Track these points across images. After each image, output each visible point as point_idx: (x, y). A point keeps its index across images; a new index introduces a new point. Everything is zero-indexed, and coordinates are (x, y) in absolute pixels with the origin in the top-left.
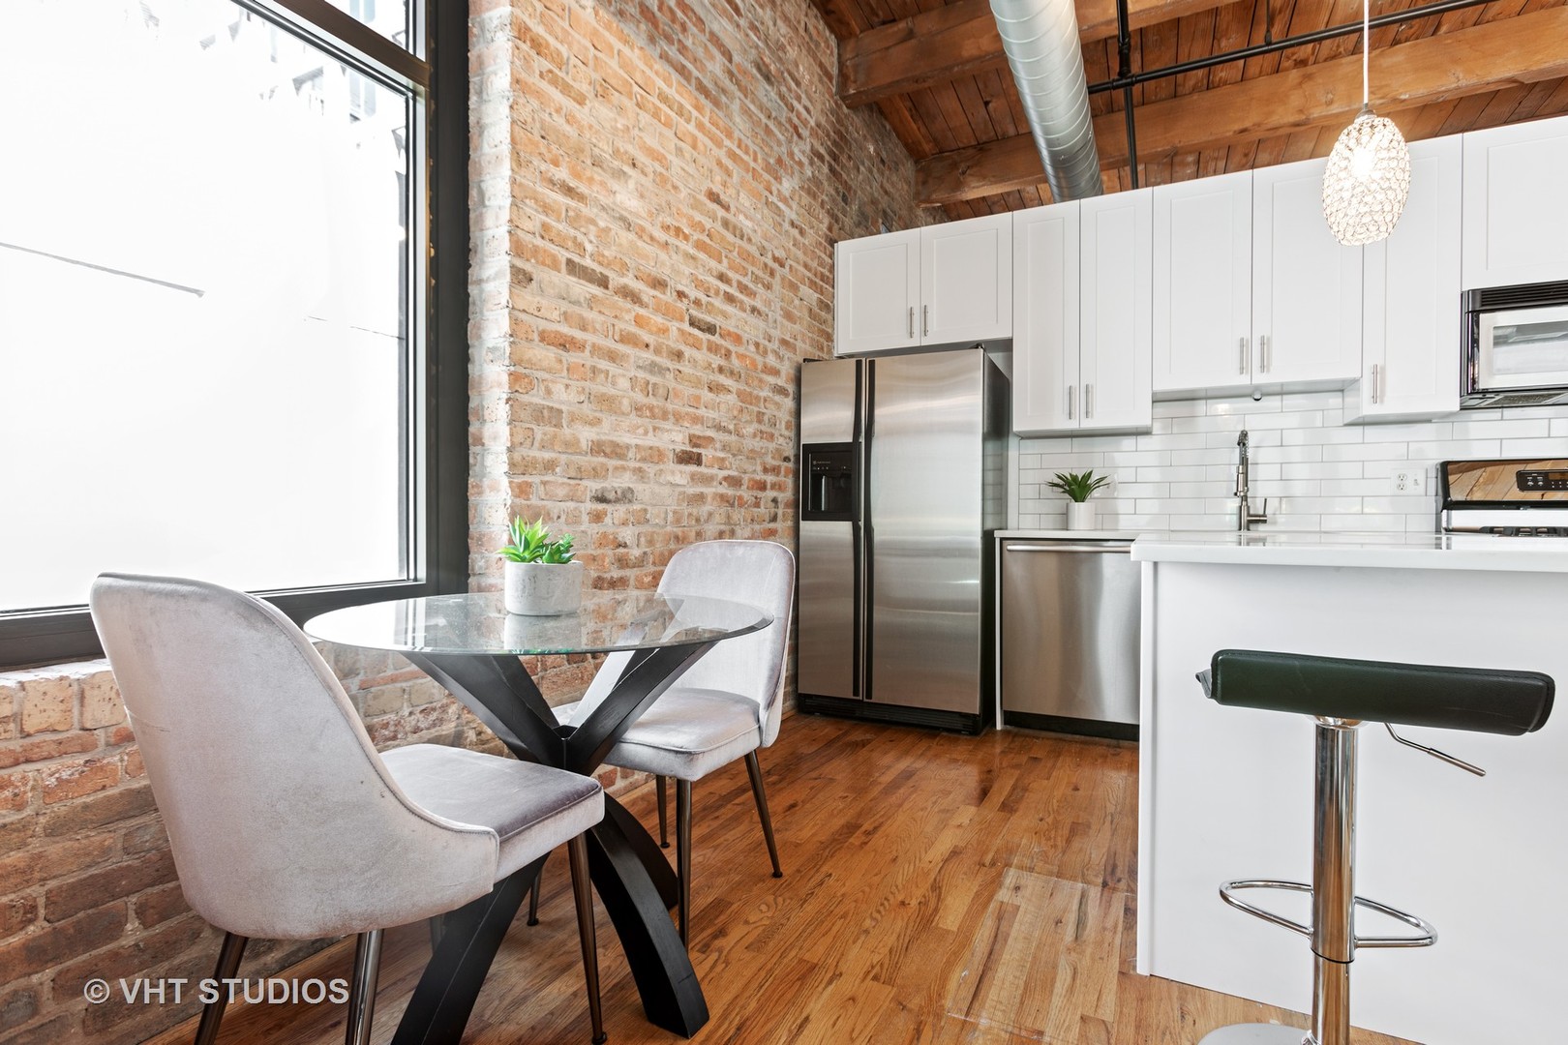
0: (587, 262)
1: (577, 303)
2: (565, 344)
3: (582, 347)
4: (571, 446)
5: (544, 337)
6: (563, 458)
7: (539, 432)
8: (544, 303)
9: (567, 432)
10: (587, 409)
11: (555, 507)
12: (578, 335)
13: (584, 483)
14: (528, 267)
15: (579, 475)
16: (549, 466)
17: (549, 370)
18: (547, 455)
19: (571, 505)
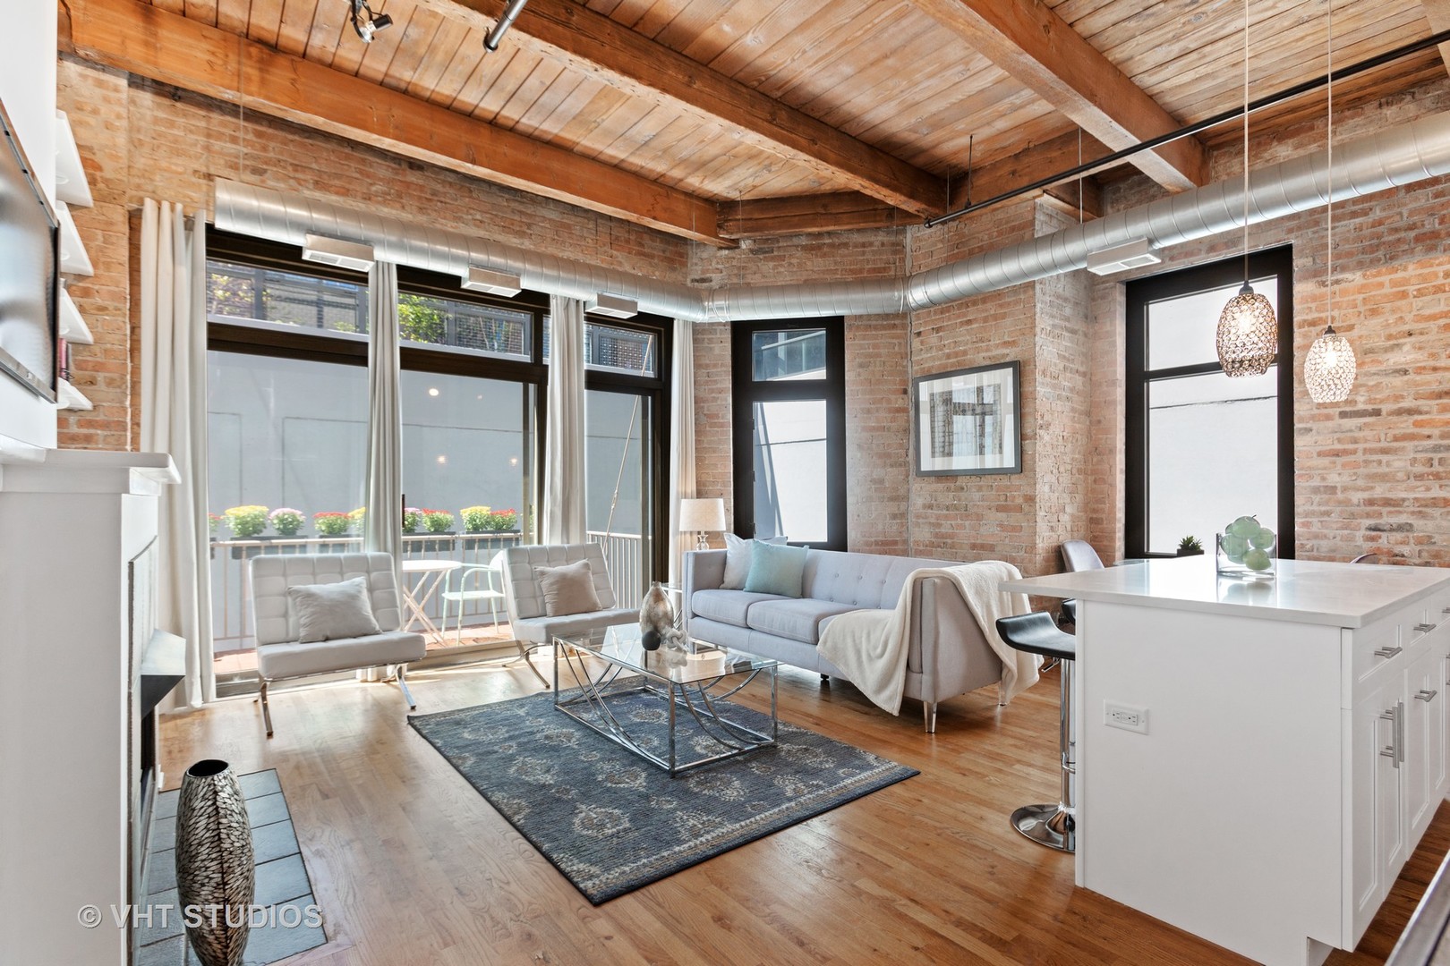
0: (1360, 407)
1: (1351, 431)
2: (1337, 454)
3: (1354, 452)
4: (1347, 502)
5: (1320, 454)
6: (1338, 509)
7: (1317, 498)
8: (1320, 438)
9: (1340, 496)
10: (1361, 483)
11: (1330, 533)
12: (1351, 447)
13: (1359, 521)
14: (1308, 425)
15: (1353, 516)
16: (1328, 513)
17: (1325, 469)
18: (1323, 508)
19: (1346, 532)
